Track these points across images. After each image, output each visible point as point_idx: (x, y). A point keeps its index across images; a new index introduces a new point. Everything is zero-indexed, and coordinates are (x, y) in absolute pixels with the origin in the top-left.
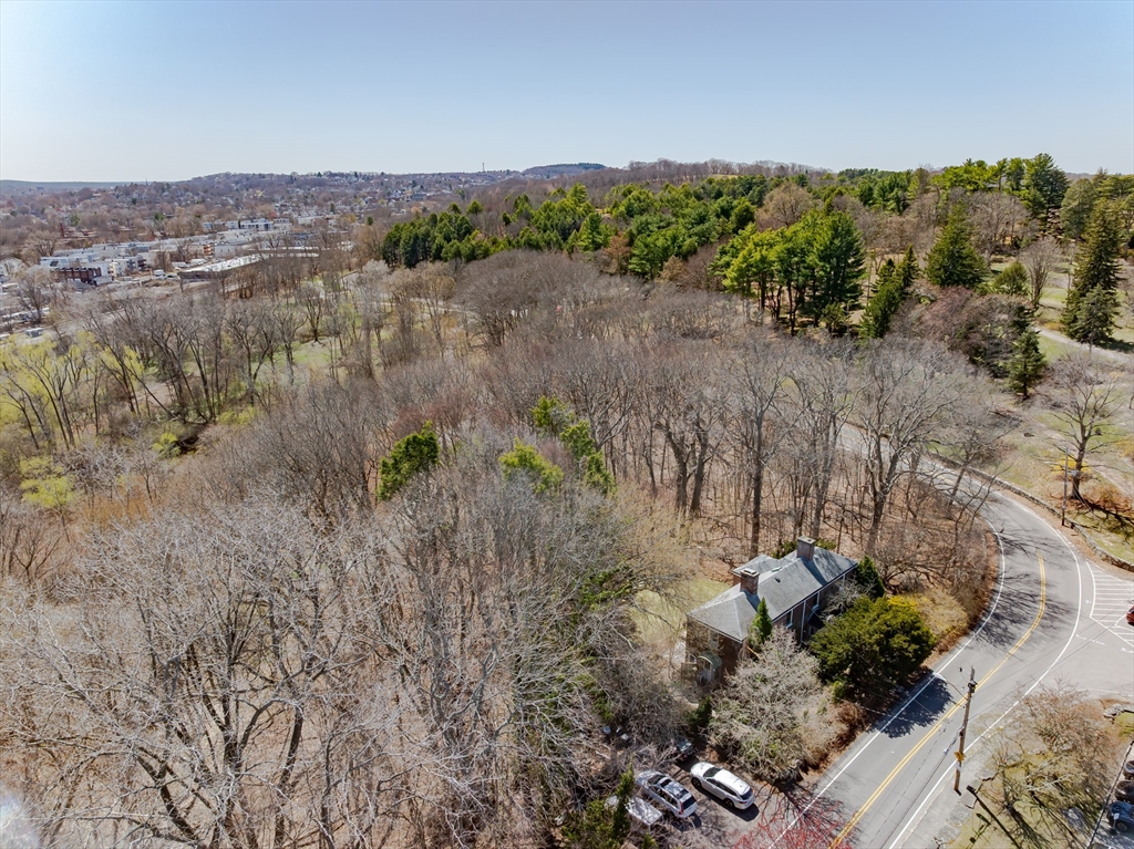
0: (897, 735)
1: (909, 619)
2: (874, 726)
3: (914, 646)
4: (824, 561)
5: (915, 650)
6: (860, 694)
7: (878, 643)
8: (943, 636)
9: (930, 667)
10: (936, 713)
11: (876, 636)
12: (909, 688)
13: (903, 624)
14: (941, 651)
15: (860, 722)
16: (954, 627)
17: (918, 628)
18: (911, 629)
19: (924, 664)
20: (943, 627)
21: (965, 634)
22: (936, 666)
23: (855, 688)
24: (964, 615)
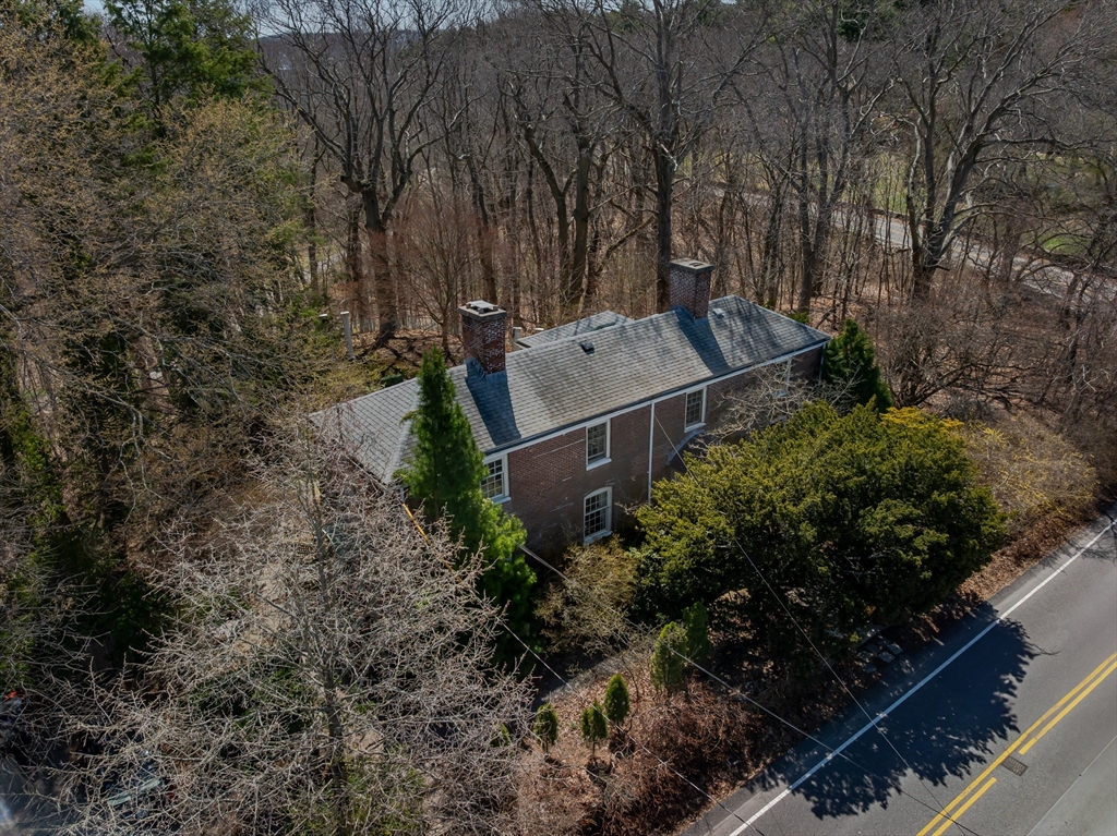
0: (841, 807)
1: (930, 457)
2: (778, 766)
3: (931, 535)
4: (738, 326)
5: (935, 548)
6: (761, 661)
7: (818, 518)
8: (1031, 520)
9: (985, 596)
10: (981, 737)
11: (813, 498)
12: (914, 649)
13: (910, 472)
14: (1020, 558)
15: (733, 751)
16: (1060, 503)
17: (955, 486)
18: (934, 486)
19: (969, 585)
20: (1032, 497)
21: (1086, 519)
22: (1001, 595)
23: (753, 644)
24: (1087, 473)
